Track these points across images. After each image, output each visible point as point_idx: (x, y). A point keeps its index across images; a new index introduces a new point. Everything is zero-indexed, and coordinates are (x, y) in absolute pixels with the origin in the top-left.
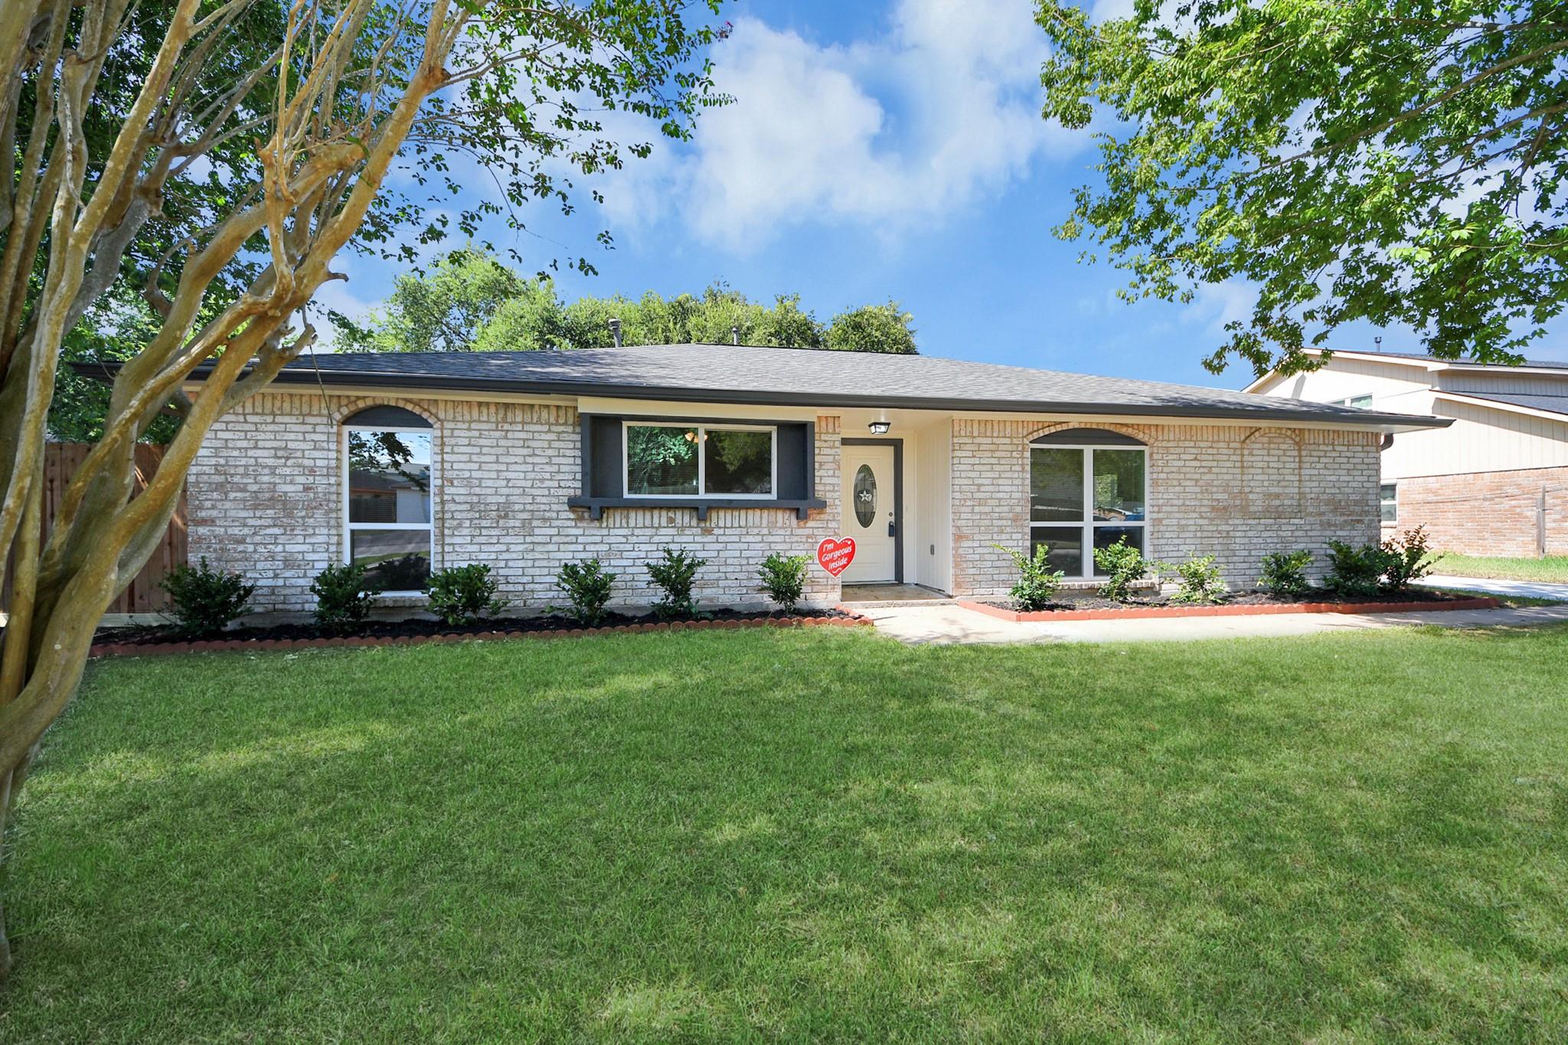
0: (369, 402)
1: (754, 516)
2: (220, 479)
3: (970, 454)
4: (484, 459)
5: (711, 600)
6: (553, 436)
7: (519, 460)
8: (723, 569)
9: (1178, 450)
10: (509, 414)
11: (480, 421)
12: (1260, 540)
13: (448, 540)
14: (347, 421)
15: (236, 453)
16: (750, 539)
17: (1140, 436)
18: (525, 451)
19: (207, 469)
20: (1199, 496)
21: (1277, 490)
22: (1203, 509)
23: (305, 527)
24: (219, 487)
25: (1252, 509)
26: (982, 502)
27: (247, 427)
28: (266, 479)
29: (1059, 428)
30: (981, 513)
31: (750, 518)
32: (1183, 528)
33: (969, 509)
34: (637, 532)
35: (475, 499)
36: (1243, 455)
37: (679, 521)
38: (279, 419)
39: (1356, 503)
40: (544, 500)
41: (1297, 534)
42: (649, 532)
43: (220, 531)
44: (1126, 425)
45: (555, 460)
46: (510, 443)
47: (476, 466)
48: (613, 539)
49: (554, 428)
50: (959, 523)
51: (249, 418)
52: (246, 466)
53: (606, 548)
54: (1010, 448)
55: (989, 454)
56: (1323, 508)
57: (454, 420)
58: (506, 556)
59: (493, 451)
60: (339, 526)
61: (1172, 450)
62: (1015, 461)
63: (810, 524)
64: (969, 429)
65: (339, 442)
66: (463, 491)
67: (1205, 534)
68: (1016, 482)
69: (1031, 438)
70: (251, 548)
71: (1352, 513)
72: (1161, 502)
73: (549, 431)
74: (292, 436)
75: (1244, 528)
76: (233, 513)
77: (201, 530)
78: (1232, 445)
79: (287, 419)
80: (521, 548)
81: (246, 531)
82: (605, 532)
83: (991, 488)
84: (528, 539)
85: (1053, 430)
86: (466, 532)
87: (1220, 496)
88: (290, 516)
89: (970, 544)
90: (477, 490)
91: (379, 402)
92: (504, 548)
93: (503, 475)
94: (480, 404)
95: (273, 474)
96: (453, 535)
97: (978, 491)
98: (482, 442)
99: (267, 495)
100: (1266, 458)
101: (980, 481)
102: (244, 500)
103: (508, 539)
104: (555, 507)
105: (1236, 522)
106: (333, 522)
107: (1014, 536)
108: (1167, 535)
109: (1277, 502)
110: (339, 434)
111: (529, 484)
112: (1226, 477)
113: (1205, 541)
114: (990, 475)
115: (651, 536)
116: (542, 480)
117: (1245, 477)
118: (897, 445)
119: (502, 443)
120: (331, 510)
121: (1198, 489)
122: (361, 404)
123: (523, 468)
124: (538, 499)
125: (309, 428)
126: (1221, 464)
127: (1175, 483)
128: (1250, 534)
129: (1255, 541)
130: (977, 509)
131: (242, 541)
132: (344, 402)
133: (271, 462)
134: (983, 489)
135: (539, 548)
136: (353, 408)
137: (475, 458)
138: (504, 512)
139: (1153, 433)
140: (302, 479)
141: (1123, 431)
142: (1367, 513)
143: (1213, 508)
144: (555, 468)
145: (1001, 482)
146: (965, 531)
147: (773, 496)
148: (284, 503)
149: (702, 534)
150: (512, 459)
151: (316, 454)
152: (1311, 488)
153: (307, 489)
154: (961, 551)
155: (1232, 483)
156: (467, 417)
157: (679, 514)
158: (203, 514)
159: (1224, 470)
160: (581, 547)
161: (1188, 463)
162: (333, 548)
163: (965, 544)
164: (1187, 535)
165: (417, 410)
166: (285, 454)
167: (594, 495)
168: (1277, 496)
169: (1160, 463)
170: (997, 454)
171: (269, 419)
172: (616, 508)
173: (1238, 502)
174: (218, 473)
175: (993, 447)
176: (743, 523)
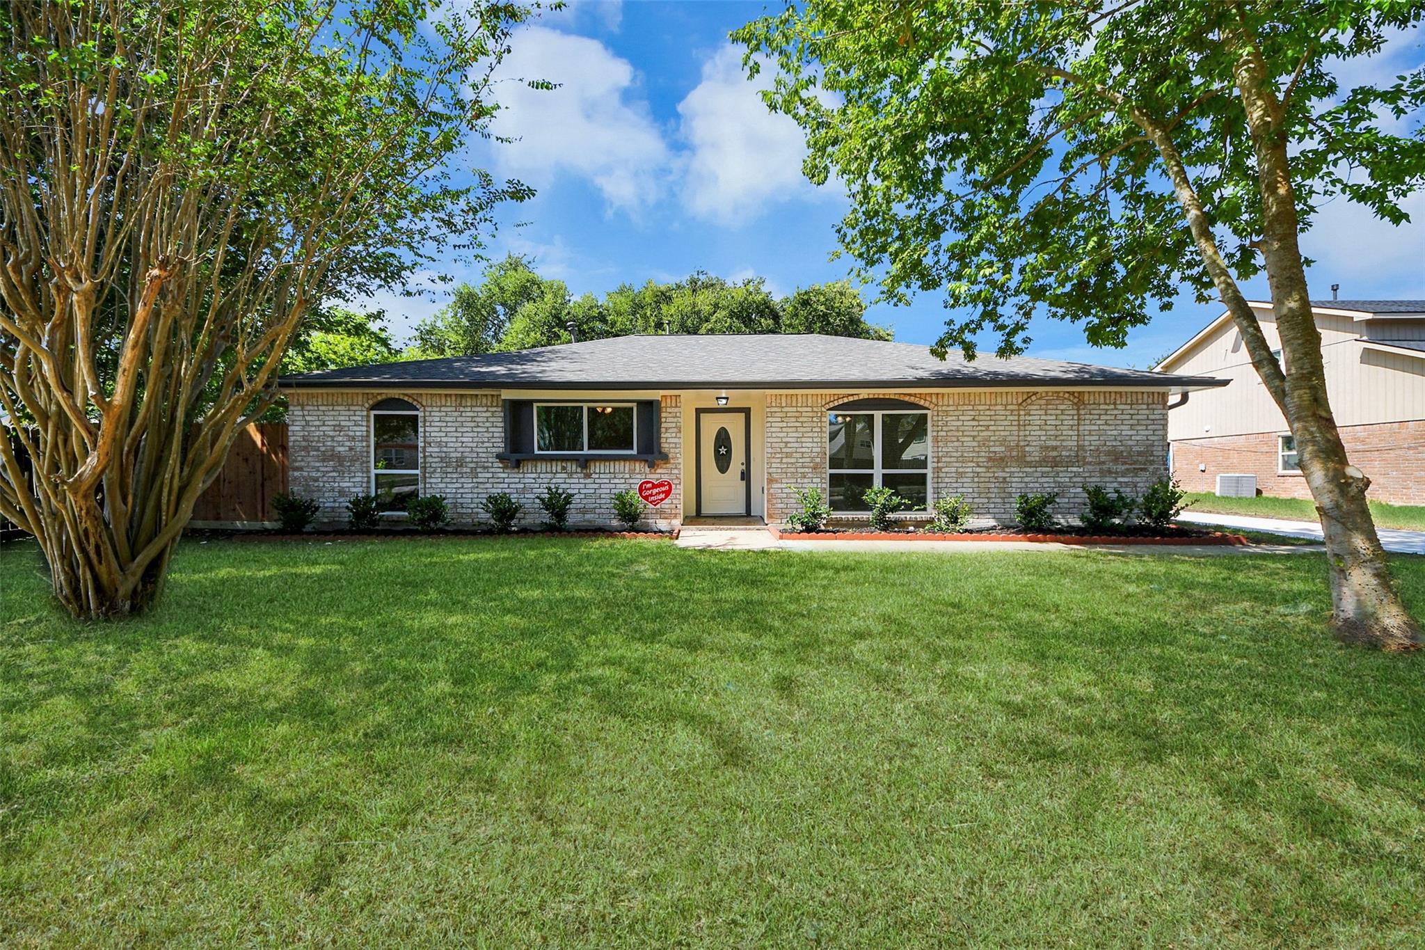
0: (384, 397)
1: (619, 466)
2: (304, 444)
3: (779, 420)
4: (448, 429)
5: (590, 522)
6: (489, 414)
7: (469, 429)
8: (598, 501)
9: (956, 413)
10: (463, 402)
11: (445, 406)
12: (1037, 485)
13: (428, 480)
14: (373, 408)
15: (313, 429)
16: (616, 481)
17: (922, 403)
18: (473, 424)
19: (299, 438)
20: (977, 449)
21: (1054, 443)
22: (981, 459)
23: (350, 472)
24: (305, 448)
25: (1028, 459)
26: (788, 455)
27: (319, 413)
28: (329, 444)
29: (851, 399)
30: (787, 463)
31: (617, 467)
32: (961, 475)
33: (779, 460)
34: (542, 476)
35: (444, 455)
36: (1019, 415)
37: (569, 469)
38: (336, 408)
39: (1140, 454)
40: (484, 455)
41: (1075, 480)
42: (549, 476)
43: (305, 474)
44: (910, 395)
45: (490, 430)
46: (463, 419)
47: (444, 434)
48: (526, 481)
49: (490, 409)
50: (771, 470)
51: (321, 408)
52: (319, 436)
53: (522, 486)
54: (811, 414)
55: (794, 420)
56: (1103, 458)
57: (432, 406)
58: (461, 491)
59: (453, 424)
60: (368, 472)
61: (951, 413)
62: (815, 424)
63: (659, 471)
64: (778, 401)
65: (368, 421)
66: (437, 450)
67: (982, 480)
68: (815, 440)
69: (827, 406)
70: (321, 484)
71: (1135, 463)
72: (940, 454)
73: (487, 411)
74: (343, 418)
75: (1021, 475)
76: (312, 464)
77: (296, 474)
78: (1009, 407)
79: (339, 408)
80: (470, 485)
81: (319, 474)
82: (521, 476)
83: (796, 445)
84: (475, 480)
85: (846, 400)
86: (438, 475)
87: (997, 449)
88: (341, 465)
89: (779, 485)
90: (445, 449)
91: (389, 396)
92: (460, 486)
93: (460, 439)
94: (446, 395)
95: (333, 440)
96: (431, 477)
97: (786, 447)
98: (447, 419)
99: (330, 453)
100: (1043, 417)
101: (787, 440)
102: (318, 456)
103: (463, 480)
104: (490, 460)
105: (1013, 469)
106: (365, 469)
107: (814, 480)
108: (947, 480)
109: (1055, 454)
110: (368, 416)
111: (475, 445)
112: (1002, 433)
113: (981, 485)
114: (794, 435)
115: (551, 479)
116: (483, 443)
117: (1021, 433)
118: (747, 411)
119: (459, 419)
120: (363, 462)
121: (975, 444)
122: (379, 398)
123: (471, 435)
124: (480, 455)
125: (352, 413)
126: (998, 423)
127: (954, 439)
128: (1026, 480)
129: (1031, 485)
130: (784, 460)
131: (316, 480)
132: (370, 396)
133: (331, 433)
134: (789, 445)
135: (481, 486)
136: (375, 400)
137: (443, 429)
138: (461, 462)
139: (934, 400)
140: (348, 444)
141: (907, 399)
142: (1152, 462)
143: (990, 459)
144: (491, 435)
145: (803, 440)
146: (775, 476)
147: (634, 452)
148: (339, 457)
149: (584, 478)
150: (465, 429)
151: (356, 428)
152: (1091, 441)
153: (351, 449)
154: (772, 491)
155: (1009, 438)
156: (439, 404)
157: (569, 464)
158: (297, 464)
159: (1002, 428)
160: (506, 486)
161: (965, 423)
162: (364, 485)
163: (775, 486)
164: (965, 480)
165: (410, 401)
166: (339, 428)
167: (512, 452)
168: (1055, 448)
169: (940, 423)
170: (801, 419)
171: (331, 408)
172: (528, 460)
173: (1014, 454)
174: (304, 440)
175: (797, 414)
176: (612, 471)
